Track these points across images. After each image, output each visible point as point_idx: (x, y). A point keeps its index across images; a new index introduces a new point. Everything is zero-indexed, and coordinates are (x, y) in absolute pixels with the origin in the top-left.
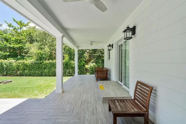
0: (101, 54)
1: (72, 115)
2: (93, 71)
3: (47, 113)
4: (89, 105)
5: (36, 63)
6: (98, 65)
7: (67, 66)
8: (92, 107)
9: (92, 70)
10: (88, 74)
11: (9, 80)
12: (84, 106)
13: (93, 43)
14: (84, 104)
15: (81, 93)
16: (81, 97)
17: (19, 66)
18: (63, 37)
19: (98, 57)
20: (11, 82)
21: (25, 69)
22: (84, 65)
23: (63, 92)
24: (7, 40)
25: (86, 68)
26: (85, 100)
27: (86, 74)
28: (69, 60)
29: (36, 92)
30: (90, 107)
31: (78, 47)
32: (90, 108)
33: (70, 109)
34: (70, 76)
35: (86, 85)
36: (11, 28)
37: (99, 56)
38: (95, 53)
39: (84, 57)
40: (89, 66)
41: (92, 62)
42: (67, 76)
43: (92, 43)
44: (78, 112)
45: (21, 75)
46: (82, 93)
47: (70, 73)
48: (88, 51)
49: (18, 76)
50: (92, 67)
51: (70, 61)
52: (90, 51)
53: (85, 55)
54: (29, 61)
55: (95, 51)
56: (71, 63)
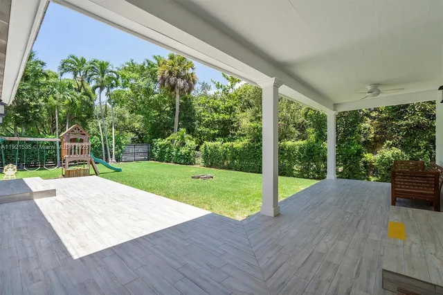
0: (425, 120)
1: (265, 282)
2: (392, 172)
3: (222, 253)
4: (329, 274)
5: (250, 148)
6: (412, 155)
7: (312, 154)
8: (334, 284)
9: (389, 169)
10: (373, 179)
11: (210, 175)
12: (310, 271)
13: (380, 88)
14: (314, 266)
15: (319, 232)
16: (315, 242)
17: (226, 151)
18: (276, 86)
19: (411, 128)
20: (212, 177)
21: (234, 158)
22: (359, 154)
23: (277, 215)
24: (216, 110)
25: (365, 163)
26: (321, 254)
27: (368, 179)
28: (317, 141)
29: (237, 203)
30: (330, 281)
31: (335, 106)
32: (326, 287)
33: (272, 263)
34: (318, 179)
35: (349, 210)
36: (221, 90)
37: (419, 127)
38: (401, 118)
39: (360, 132)
40: (378, 157)
41: (390, 146)
42: (311, 179)
43: (376, 88)
44: (284, 283)
45: (229, 168)
46: (323, 232)
47: (318, 172)
48: (374, 114)
49: (224, 168)
50: (388, 158)
51: (320, 141)
52: (381, 113)
53: (363, 125)
54: (238, 144)
55: (399, 111)
56: (322, 148)
